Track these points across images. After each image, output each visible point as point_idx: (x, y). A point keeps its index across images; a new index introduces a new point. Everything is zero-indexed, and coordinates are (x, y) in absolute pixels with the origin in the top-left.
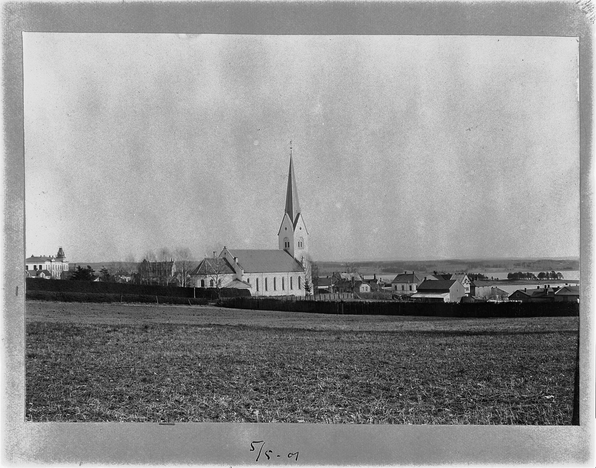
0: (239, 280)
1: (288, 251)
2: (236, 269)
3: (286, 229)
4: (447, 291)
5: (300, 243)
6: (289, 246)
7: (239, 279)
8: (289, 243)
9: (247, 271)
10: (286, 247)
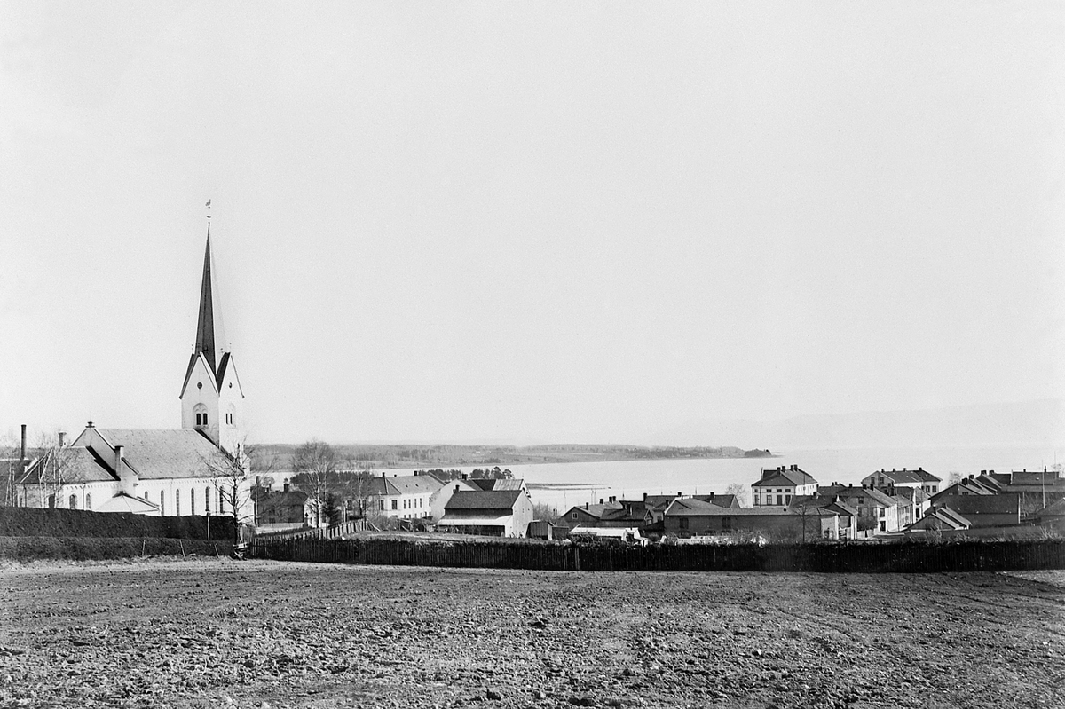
0: (127, 495)
1: (206, 432)
2: (119, 472)
3: (200, 385)
4: (508, 511)
5: (229, 416)
6: (205, 422)
7: (128, 493)
8: (205, 415)
9: (144, 476)
10: (199, 423)
